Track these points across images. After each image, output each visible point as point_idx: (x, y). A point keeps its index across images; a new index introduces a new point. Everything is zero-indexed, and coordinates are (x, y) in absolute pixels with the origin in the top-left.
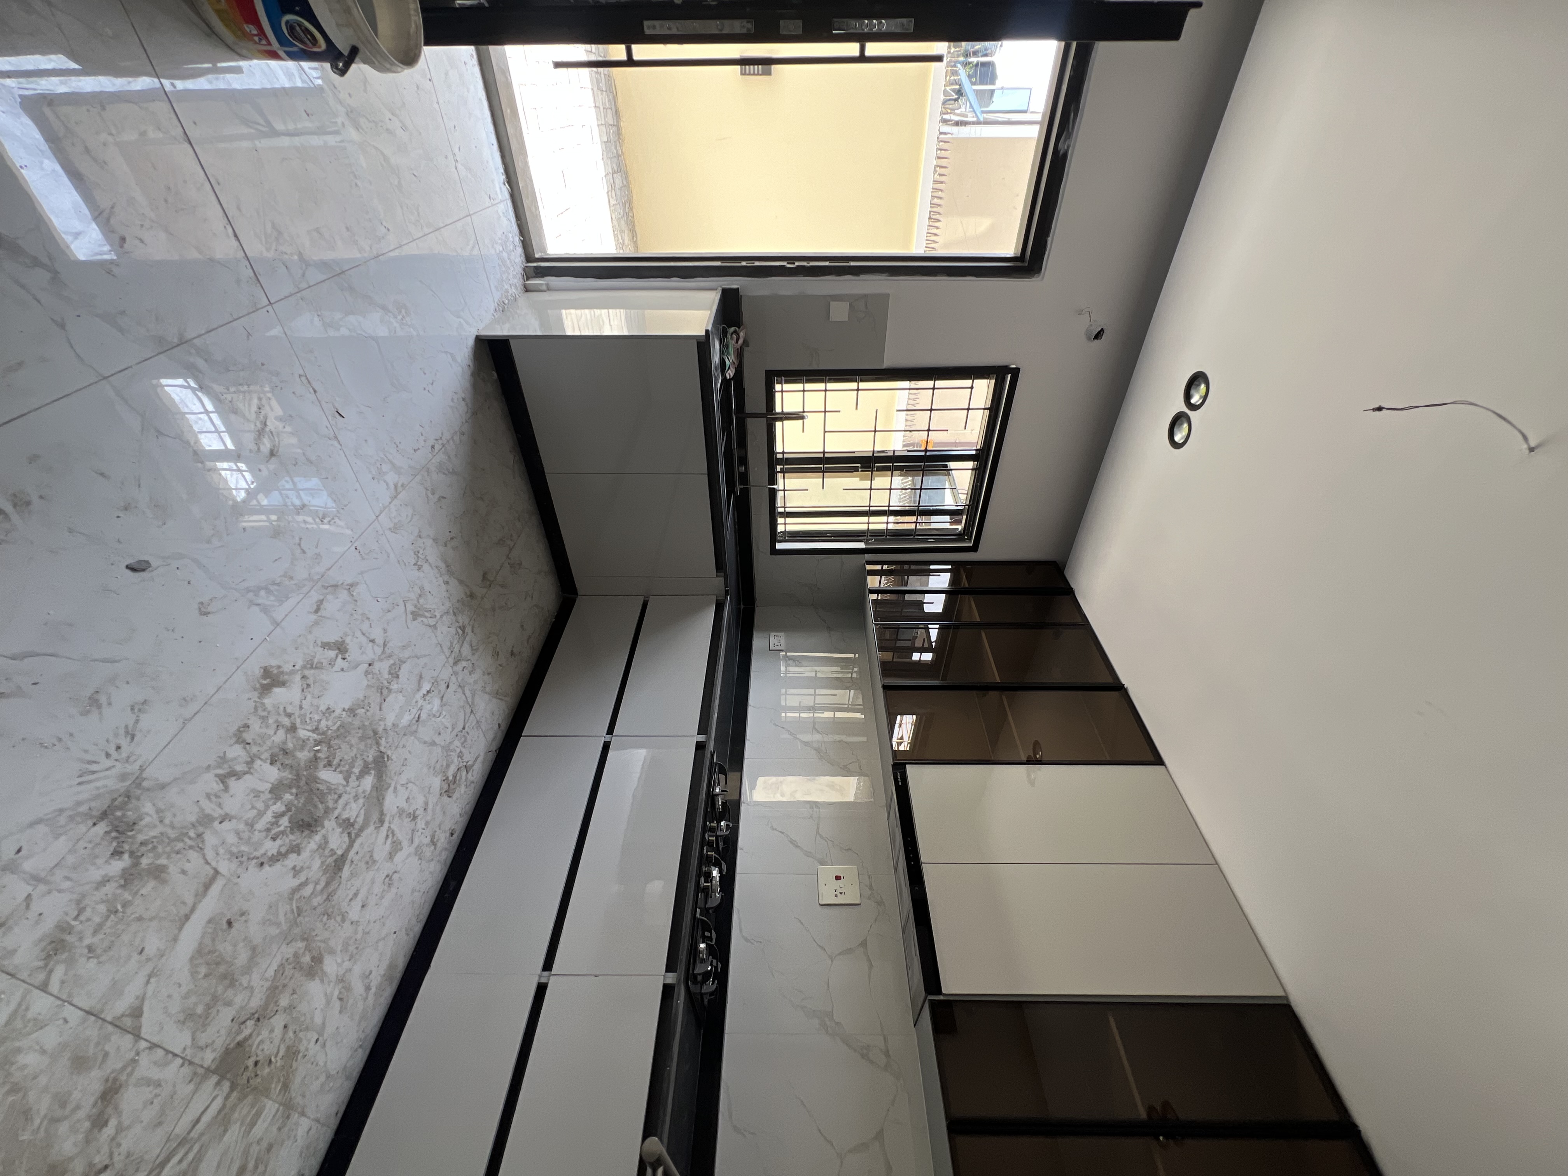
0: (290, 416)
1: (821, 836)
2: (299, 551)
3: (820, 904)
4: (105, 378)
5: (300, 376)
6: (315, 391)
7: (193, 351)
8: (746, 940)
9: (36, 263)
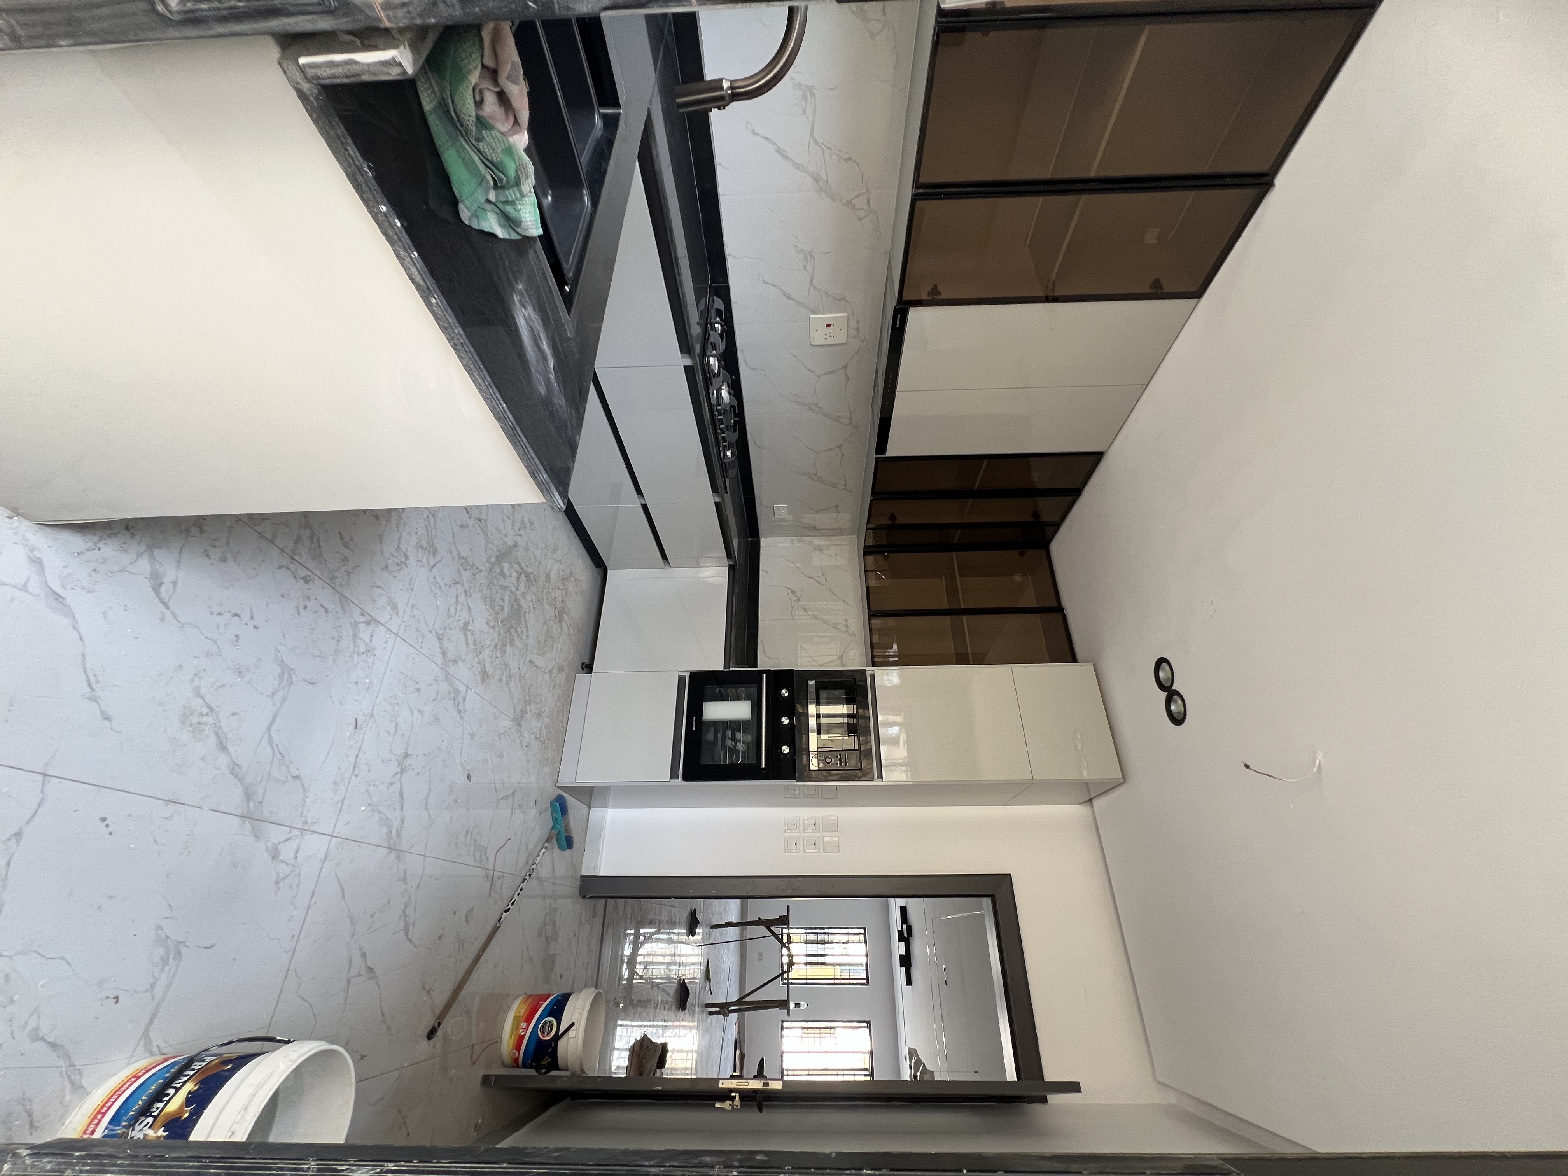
0: (383, 762)
1: (815, 288)
2: (439, 697)
3: (812, 345)
4: (424, 856)
5: (357, 776)
6: (357, 757)
7: (392, 842)
8: (752, 369)
9: (405, 916)
